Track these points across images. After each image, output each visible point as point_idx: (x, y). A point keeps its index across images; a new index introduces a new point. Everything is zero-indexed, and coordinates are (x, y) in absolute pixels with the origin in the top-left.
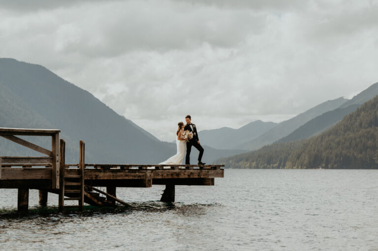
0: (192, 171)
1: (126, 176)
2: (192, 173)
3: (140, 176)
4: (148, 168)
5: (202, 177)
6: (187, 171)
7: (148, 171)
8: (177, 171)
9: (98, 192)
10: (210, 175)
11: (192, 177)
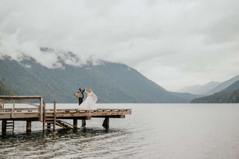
0: (114, 112)
1: (78, 115)
2: (113, 113)
3: (85, 115)
4: (90, 111)
5: (119, 114)
6: (111, 112)
7: (90, 113)
8: (105, 112)
9: (64, 123)
10: (124, 113)
11: (113, 115)
